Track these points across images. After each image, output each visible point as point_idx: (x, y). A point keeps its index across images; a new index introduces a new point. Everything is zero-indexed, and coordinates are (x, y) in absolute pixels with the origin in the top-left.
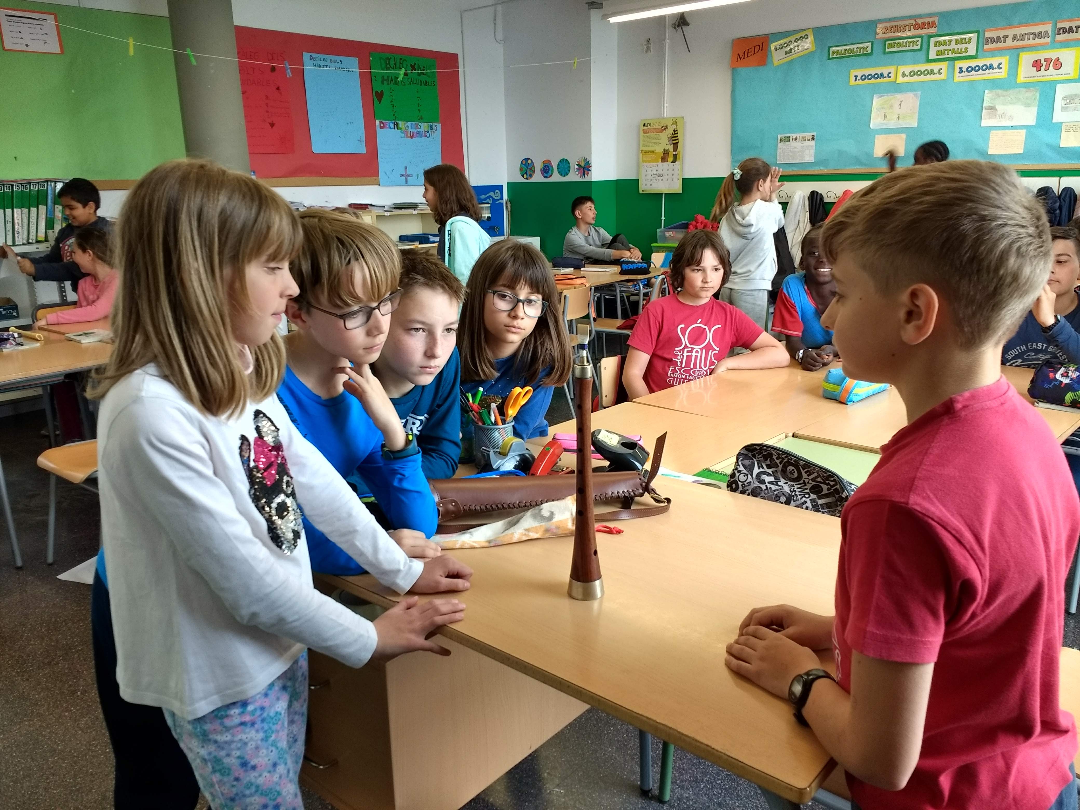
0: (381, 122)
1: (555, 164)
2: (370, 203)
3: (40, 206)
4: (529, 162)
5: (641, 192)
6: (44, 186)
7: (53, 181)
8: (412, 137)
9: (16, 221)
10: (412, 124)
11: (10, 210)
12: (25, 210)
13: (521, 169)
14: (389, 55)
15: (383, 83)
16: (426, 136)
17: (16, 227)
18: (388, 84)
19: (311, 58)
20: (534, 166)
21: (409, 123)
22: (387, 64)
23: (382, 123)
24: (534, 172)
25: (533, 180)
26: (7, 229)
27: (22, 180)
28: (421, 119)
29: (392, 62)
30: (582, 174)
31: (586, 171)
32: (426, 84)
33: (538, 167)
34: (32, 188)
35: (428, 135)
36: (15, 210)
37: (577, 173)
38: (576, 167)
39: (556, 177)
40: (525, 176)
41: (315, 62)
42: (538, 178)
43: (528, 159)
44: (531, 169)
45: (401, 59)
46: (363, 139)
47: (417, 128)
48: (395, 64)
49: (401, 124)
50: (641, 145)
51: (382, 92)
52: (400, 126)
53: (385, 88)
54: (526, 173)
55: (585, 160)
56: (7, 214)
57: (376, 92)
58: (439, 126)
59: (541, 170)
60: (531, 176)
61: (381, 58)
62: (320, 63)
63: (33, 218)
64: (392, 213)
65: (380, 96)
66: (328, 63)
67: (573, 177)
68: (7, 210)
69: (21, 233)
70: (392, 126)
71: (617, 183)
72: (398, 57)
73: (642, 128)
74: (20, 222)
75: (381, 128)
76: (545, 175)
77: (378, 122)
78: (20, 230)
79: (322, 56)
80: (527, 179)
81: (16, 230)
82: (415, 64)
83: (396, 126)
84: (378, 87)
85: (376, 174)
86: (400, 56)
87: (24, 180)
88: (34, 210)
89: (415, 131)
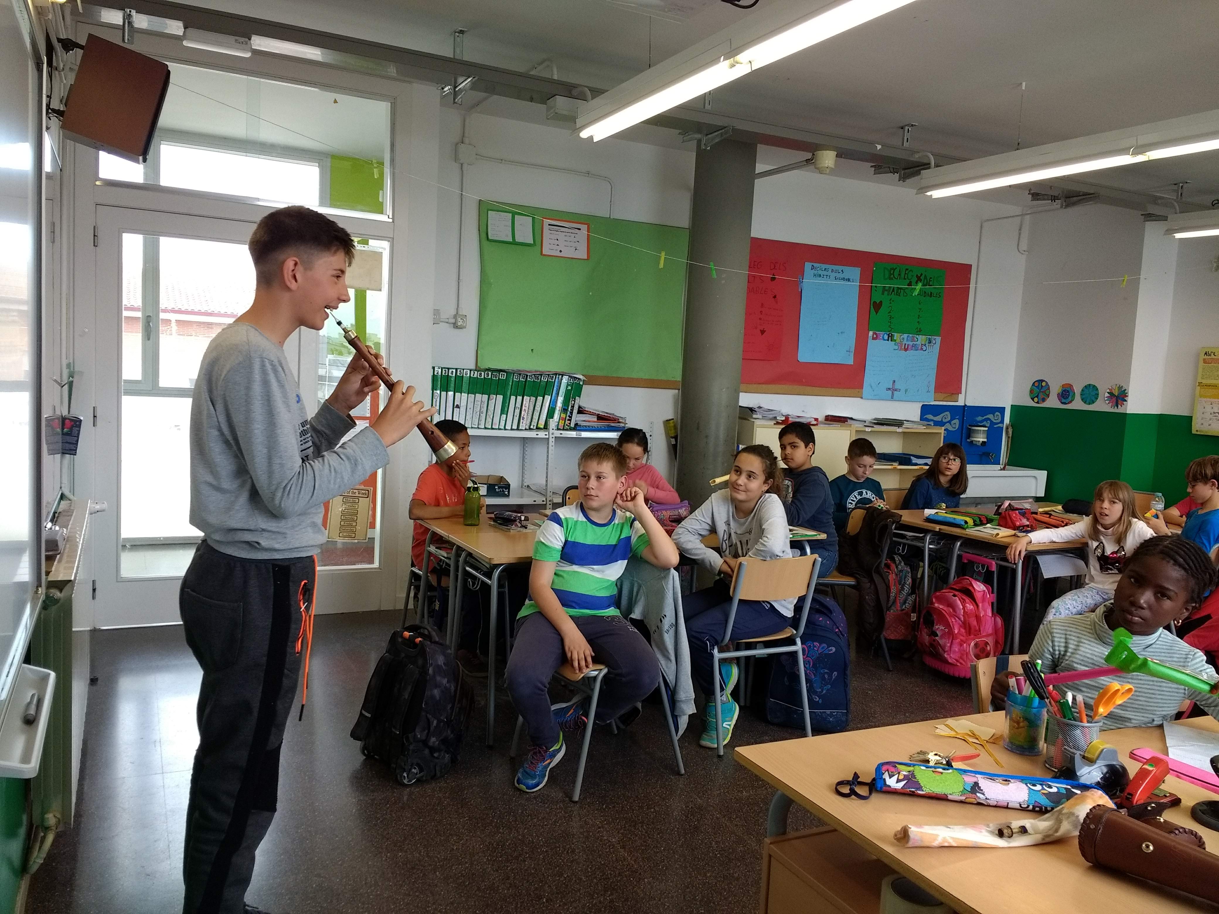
0: (874, 333)
1: (1077, 390)
2: (850, 416)
3: (546, 396)
4: (1044, 384)
5: (1194, 432)
6: (553, 377)
7: (559, 375)
8: (906, 350)
9: (524, 408)
10: (908, 336)
11: (521, 397)
12: (533, 399)
13: (1031, 391)
14: (894, 266)
15: (883, 294)
16: (922, 349)
17: (523, 413)
18: (888, 295)
19: (813, 268)
20: (1049, 389)
21: (905, 336)
22: (890, 274)
23: (876, 334)
24: (1048, 396)
25: (1046, 404)
26: (515, 414)
27: (536, 371)
28: (919, 332)
29: (896, 273)
30: (1114, 403)
31: (1119, 401)
32: (931, 295)
33: (1055, 390)
34: (542, 379)
35: (924, 348)
36: (525, 397)
37: (1107, 402)
38: (1107, 395)
39: (1077, 404)
40: (1036, 400)
41: (816, 272)
42: (1052, 402)
43: (1042, 381)
44: (1044, 392)
45: (907, 269)
46: (853, 349)
47: (913, 340)
48: (899, 275)
49: (896, 336)
50: (1200, 375)
51: (881, 302)
52: (895, 338)
53: (885, 299)
54: (1037, 397)
55: (1120, 388)
56: (517, 401)
57: (875, 303)
58: (938, 339)
59: (1058, 394)
60: (1044, 400)
61: (885, 268)
62: (820, 272)
63: (538, 406)
64: (873, 429)
65: (877, 306)
66: (829, 273)
67: (1102, 405)
68: (518, 397)
69: (525, 419)
70: (886, 337)
71: (1161, 418)
72: (904, 267)
73: (1203, 356)
74: (527, 409)
75: (873, 339)
76: (1063, 401)
77: (871, 333)
78: (525, 417)
79: (824, 266)
80: (1038, 403)
81: (522, 416)
82: (922, 274)
83: (891, 337)
84: (876, 298)
85: (861, 386)
86: (907, 267)
87: (538, 371)
88: (540, 399)
89: (911, 343)
